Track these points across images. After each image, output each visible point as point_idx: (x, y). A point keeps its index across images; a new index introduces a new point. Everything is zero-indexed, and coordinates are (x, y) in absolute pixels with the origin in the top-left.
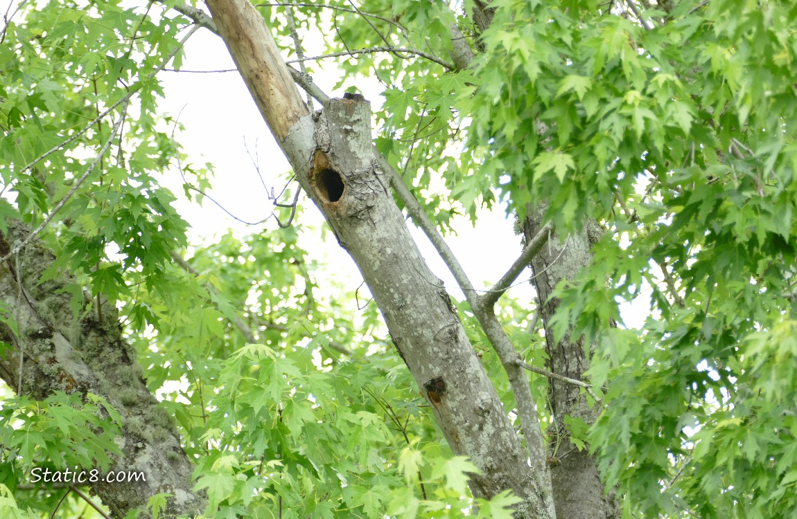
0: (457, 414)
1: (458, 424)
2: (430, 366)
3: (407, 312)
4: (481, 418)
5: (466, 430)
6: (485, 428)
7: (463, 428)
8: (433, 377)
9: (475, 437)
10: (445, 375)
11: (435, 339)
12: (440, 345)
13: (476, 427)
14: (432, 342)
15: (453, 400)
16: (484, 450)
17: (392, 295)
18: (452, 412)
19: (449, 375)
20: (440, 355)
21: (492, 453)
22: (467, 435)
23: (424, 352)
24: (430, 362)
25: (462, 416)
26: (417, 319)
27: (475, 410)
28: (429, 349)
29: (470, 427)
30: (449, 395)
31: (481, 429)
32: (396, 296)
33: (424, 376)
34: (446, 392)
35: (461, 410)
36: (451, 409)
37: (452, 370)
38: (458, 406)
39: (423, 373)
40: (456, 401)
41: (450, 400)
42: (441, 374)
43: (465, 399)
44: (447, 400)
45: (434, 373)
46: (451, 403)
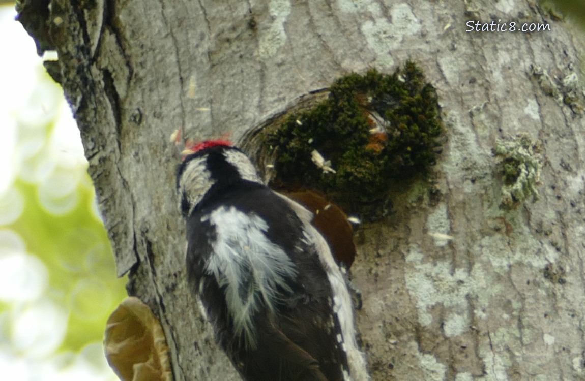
33: (273, 75)
34: (417, 189)
35: (502, 336)
36: (426, 320)
37: (504, 58)
38: (484, 302)
39: (266, 48)
40: (487, 266)
41: (434, 254)
42: (422, 52)
43: (547, 273)
44: (413, 256)
45: (371, 42)
46: (434, 279)
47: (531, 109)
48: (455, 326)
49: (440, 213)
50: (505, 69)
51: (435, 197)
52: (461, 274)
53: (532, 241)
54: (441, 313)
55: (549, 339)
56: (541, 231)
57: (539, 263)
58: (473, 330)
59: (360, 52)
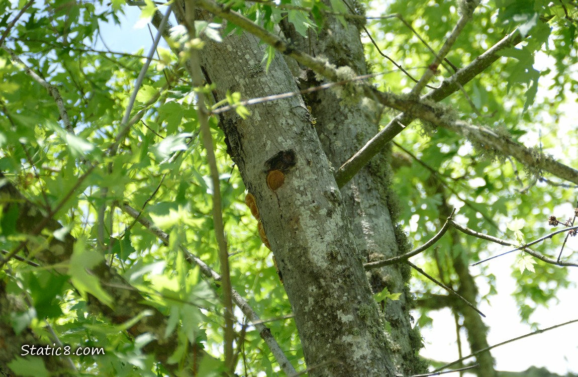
0: (303, 193)
1: (303, 204)
2: (280, 139)
3: (263, 79)
4: (330, 205)
5: (312, 211)
6: (334, 216)
7: (308, 209)
8: (282, 150)
9: (321, 222)
10: (297, 148)
11: (291, 111)
12: (296, 118)
13: (323, 212)
14: (288, 113)
15: (301, 177)
16: (328, 238)
17: (247, 61)
18: (298, 191)
19: (301, 150)
20: (295, 129)
21: (337, 242)
22: (312, 218)
23: (275, 124)
24: (281, 134)
25: (309, 195)
26: (273, 88)
27: (326, 192)
28: (283, 121)
29: (318, 208)
30: (297, 173)
31: (330, 214)
32: (252, 63)
33: (268, 153)
34: (294, 168)
35: (309, 189)
36: (297, 188)
37: (305, 147)
38: (306, 184)
39: (267, 149)
40: (306, 179)
41: (298, 178)
42: (292, 147)
43: (316, 179)
44: (294, 178)
45: (284, 146)
46: (298, 182)
47: (311, 155)
48: (302, 188)
49: (298, 171)
50: (306, 149)
51: (296, 169)
52: (302, 180)
53: (313, 175)
54: (299, 187)
55: (317, 189)
56: (314, 173)
57: (314, 178)
58: (305, 189)
59: (282, 148)
